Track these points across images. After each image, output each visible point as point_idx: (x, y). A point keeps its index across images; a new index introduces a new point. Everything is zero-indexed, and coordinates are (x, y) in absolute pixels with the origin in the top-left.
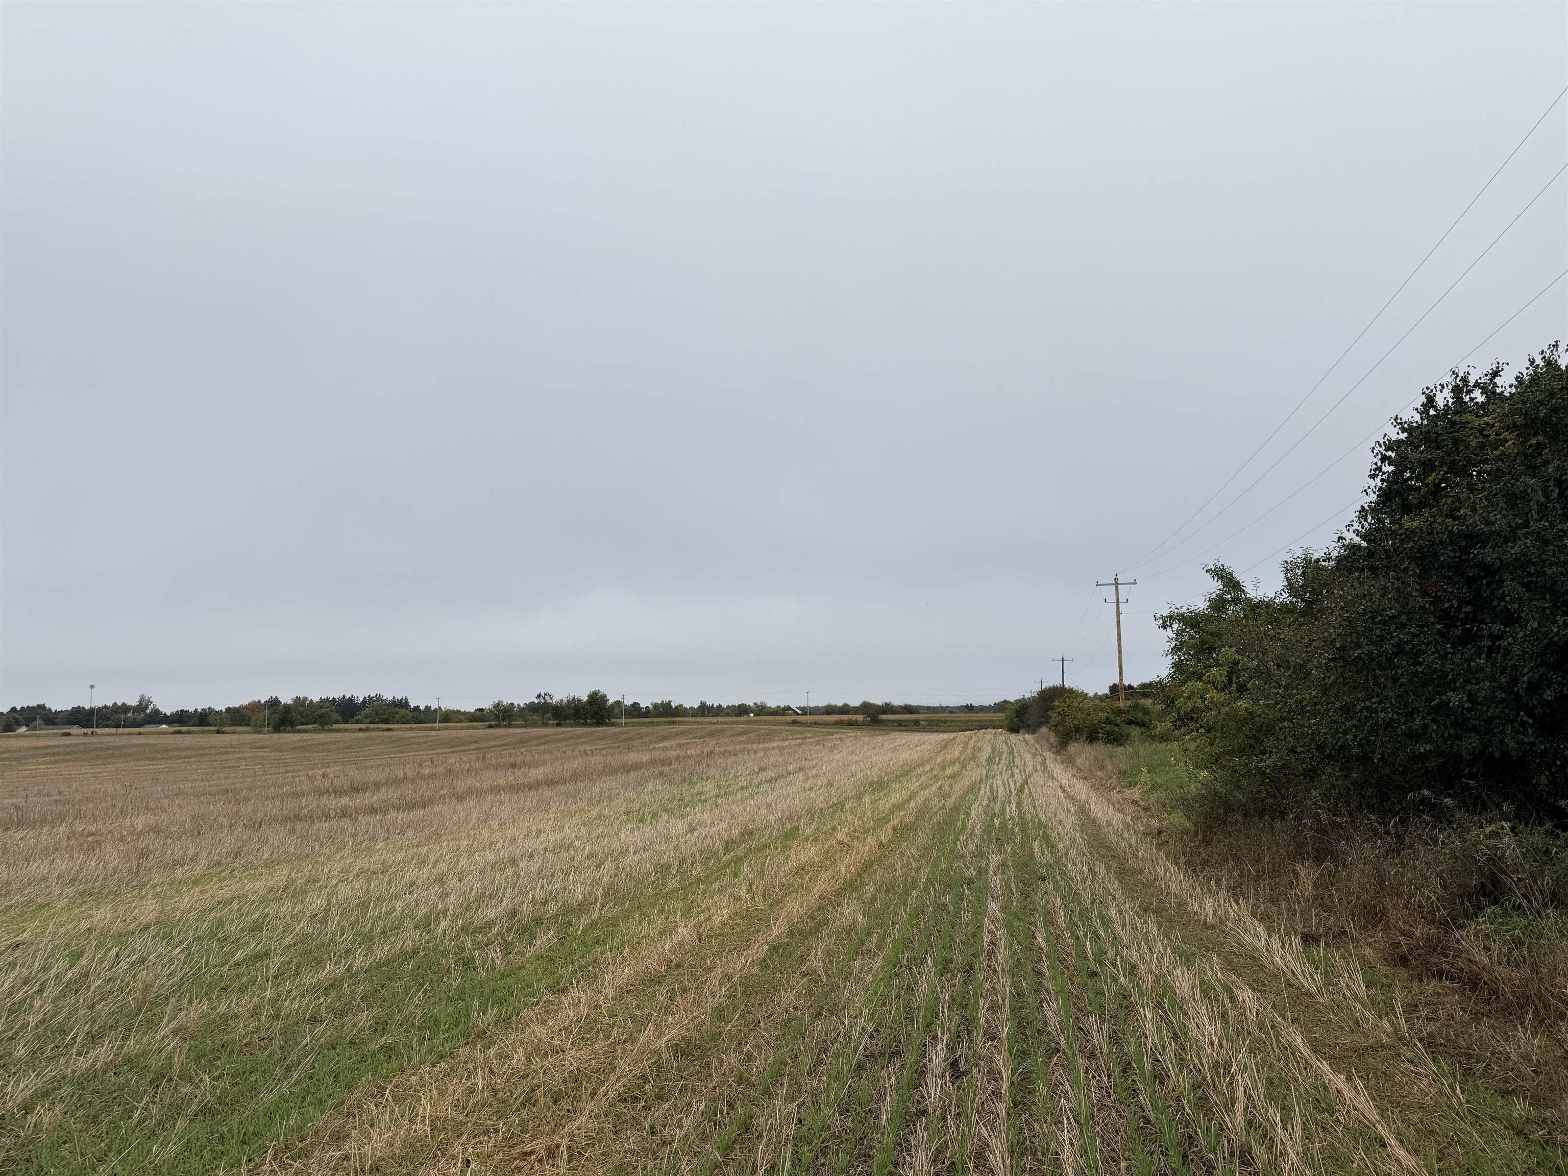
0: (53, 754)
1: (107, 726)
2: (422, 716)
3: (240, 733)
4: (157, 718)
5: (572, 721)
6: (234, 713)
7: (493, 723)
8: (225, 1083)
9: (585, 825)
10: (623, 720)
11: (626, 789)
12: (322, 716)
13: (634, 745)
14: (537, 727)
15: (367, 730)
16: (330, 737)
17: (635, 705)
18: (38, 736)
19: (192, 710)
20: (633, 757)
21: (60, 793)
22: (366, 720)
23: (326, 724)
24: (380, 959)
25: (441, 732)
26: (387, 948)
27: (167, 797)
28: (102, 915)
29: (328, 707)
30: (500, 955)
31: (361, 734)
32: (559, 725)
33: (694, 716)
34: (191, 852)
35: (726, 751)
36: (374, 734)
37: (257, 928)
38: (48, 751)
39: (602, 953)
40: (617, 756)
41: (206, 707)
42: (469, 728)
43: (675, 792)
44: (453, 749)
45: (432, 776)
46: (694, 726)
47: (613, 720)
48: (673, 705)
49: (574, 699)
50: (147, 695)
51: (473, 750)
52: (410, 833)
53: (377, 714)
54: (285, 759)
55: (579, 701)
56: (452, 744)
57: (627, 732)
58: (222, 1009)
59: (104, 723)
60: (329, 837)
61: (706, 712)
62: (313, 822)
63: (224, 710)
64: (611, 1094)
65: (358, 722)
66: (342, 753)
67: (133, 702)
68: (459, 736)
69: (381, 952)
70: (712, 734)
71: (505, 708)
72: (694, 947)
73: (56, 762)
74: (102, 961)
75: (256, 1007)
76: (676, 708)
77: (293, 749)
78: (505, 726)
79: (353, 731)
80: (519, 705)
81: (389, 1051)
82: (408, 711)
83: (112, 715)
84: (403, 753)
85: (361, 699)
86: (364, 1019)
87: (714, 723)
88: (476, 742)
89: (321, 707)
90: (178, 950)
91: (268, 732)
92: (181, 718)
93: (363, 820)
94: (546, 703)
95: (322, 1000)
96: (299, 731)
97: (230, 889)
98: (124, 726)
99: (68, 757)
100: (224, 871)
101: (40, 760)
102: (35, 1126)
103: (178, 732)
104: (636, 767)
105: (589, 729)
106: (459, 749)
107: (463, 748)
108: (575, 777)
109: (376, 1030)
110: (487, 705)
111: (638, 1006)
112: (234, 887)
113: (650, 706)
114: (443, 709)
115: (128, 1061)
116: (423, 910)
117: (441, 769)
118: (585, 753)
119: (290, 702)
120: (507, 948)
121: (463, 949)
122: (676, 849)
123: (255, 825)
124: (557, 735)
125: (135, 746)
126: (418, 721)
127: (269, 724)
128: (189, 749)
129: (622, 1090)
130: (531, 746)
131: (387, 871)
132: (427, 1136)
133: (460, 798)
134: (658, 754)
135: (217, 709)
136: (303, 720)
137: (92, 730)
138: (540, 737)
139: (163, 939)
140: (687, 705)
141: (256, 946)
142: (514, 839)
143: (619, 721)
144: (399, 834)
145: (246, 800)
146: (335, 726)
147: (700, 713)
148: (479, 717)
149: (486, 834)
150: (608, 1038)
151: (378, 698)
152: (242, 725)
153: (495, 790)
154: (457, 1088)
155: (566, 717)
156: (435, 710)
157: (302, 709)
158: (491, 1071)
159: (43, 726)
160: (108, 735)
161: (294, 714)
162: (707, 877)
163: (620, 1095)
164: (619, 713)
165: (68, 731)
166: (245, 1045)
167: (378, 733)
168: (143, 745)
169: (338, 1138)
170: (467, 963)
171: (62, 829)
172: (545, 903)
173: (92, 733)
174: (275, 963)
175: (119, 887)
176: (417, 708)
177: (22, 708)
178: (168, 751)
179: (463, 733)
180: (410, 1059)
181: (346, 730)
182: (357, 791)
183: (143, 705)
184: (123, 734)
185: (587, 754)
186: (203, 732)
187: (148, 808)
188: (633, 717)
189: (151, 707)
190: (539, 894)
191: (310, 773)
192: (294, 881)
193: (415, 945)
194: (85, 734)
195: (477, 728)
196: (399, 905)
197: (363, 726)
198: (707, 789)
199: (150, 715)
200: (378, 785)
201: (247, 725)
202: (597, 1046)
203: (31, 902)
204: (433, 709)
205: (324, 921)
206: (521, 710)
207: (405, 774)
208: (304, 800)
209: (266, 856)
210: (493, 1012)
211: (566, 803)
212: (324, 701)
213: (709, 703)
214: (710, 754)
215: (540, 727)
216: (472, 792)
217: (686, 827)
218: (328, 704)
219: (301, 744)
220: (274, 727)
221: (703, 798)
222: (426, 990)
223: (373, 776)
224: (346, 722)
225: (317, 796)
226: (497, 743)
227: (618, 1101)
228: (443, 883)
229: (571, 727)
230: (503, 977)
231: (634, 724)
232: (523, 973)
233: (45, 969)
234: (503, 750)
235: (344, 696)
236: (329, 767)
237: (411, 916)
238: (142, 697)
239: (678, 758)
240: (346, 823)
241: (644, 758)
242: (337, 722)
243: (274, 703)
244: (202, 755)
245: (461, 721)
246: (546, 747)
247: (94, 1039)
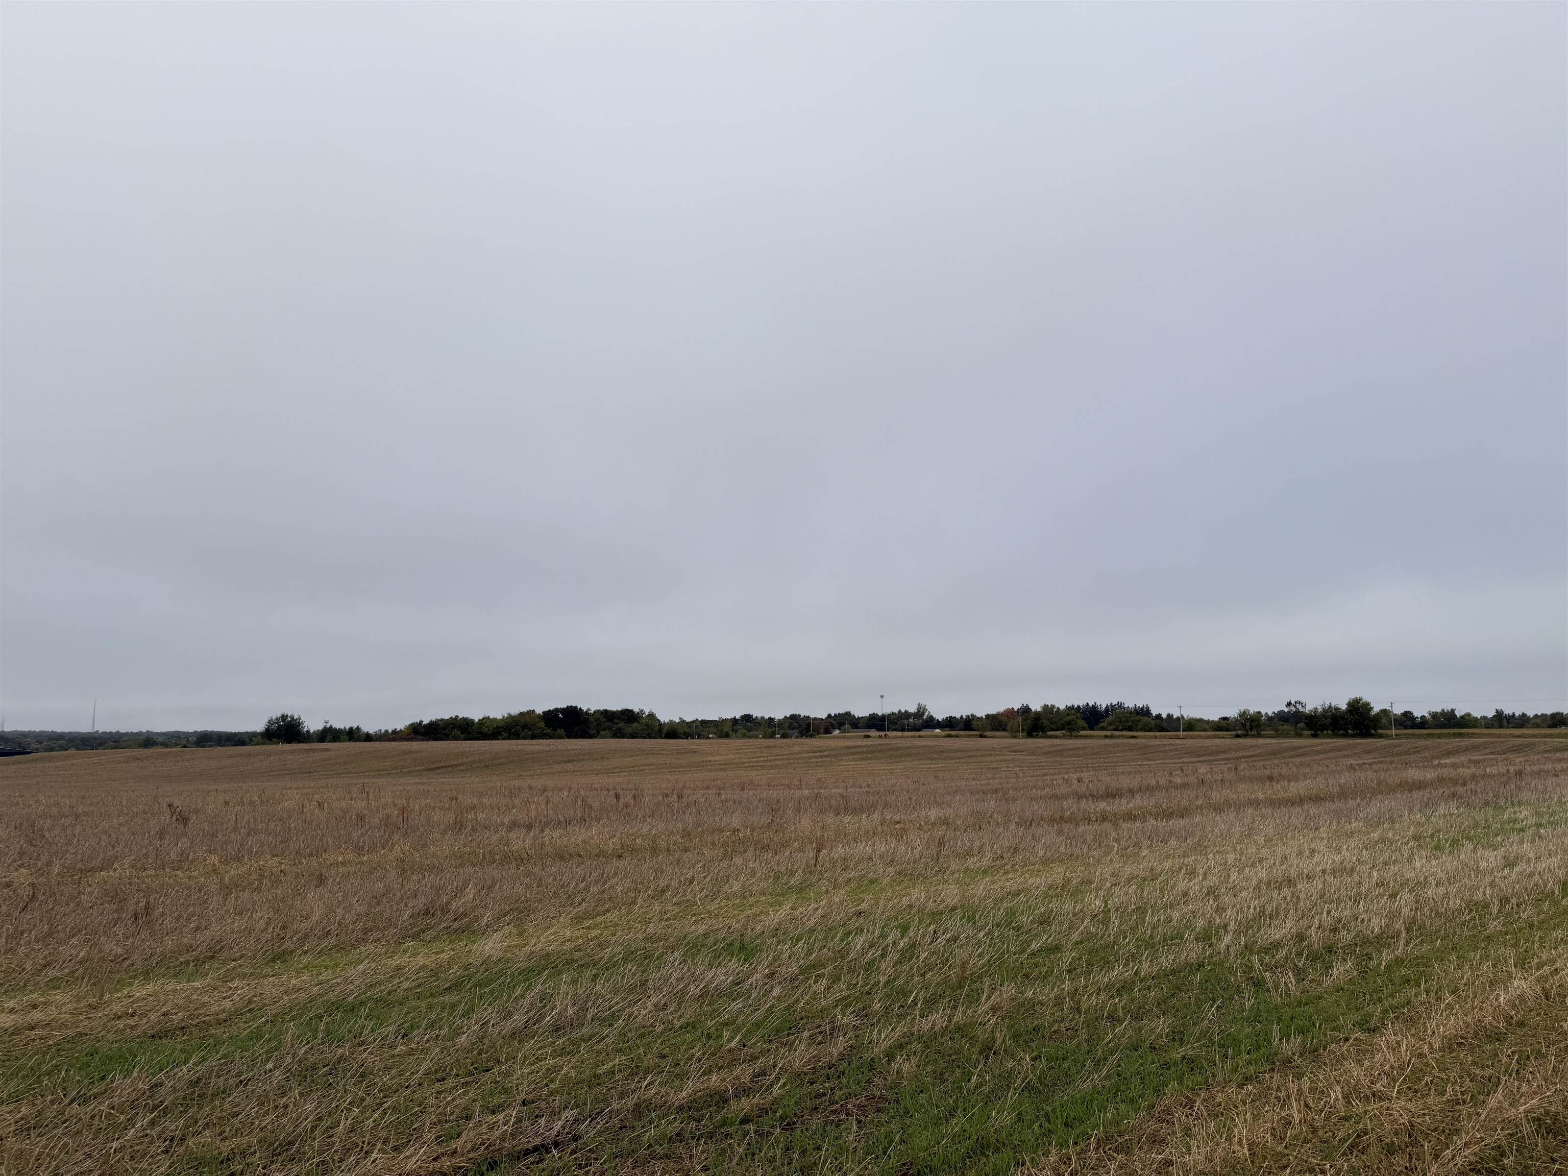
0: (859, 753)
1: (895, 730)
2: (1165, 725)
3: (998, 737)
4: (931, 723)
5: (1330, 732)
6: (992, 720)
7: (1240, 732)
8: (1043, 1064)
9: (1367, 849)
10: (1394, 732)
11: (1411, 811)
12: (1069, 723)
13: (1411, 760)
14: (1290, 737)
15: (1112, 737)
16: (1079, 742)
17: (1407, 715)
18: (848, 738)
19: (958, 716)
20: (1413, 774)
21: (868, 786)
22: (1111, 728)
23: (1074, 730)
24: (1166, 967)
25: (1185, 740)
26: (1171, 957)
27: (950, 793)
28: (917, 894)
29: (1074, 714)
30: (1293, 980)
31: (1107, 741)
32: (1315, 736)
33: (1488, 728)
34: (977, 844)
35: (1541, 771)
36: (1119, 741)
37: (1044, 921)
38: (856, 750)
39: (1416, 995)
40: (1393, 773)
41: (970, 714)
42: (1215, 737)
43: (1478, 818)
44: (1200, 759)
45: (1185, 785)
46: (1490, 740)
47: (1380, 731)
48: (1458, 714)
49: (1330, 707)
50: (923, 703)
51: (1221, 760)
52: (1173, 842)
53: (1121, 722)
54: (1040, 762)
55: (1337, 709)
56: (1198, 753)
57: (1400, 745)
58: (1029, 994)
59: (893, 727)
60: (1095, 840)
61: (1505, 723)
62: (1077, 824)
63: (984, 717)
64: (1459, 1160)
65: (1103, 729)
66: (1092, 759)
67: (913, 709)
68: (1205, 745)
69: (1166, 961)
70: (1517, 750)
71: (1251, 716)
72: (1540, 1004)
73: (862, 759)
74: (924, 936)
75: (1057, 998)
76: (1462, 717)
77: (1046, 753)
78: (1253, 736)
79: (1099, 737)
80: (1266, 713)
81: (1191, 1063)
82: (1150, 719)
83: (898, 720)
84: (1150, 760)
85: (1104, 707)
86: (1162, 1025)
87: (1518, 736)
88: (1224, 752)
89: (1068, 715)
90: (982, 934)
91: (1023, 737)
92: (950, 724)
93: (1125, 826)
94: (1297, 712)
95: (1117, 1000)
96: (1050, 737)
97: (1013, 882)
98: (908, 731)
99: (870, 756)
100: (1006, 864)
101: (851, 757)
102: (898, 1072)
103: (949, 736)
104: (1420, 786)
105: (1351, 741)
106: (1206, 758)
107: (1210, 758)
108: (1343, 794)
109: (1174, 1038)
110: (1232, 713)
111: (1474, 1063)
112: (1019, 880)
113: (1427, 715)
114: (1185, 717)
115: (959, 1028)
116: (1200, 923)
117: (1192, 779)
118: (1352, 768)
119: (1039, 709)
120: (1300, 975)
121: (1251, 969)
122: (1492, 884)
123: (1027, 823)
124: (1313, 746)
125: (917, 747)
126: (1162, 729)
127: (1023, 730)
128: (960, 751)
129: (1473, 1159)
130: (1284, 757)
131: (1157, 879)
132: (1246, 1160)
133: (1218, 809)
134: (1445, 772)
135: (979, 715)
136: (1052, 726)
137: (884, 733)
138: (1295, 748)
139: (968, 921)
140: (1477, 714)
141: (1047, 939)
142: (1285, 858)
143: (1388, 732)
144: (1162, 842)
145: (1015, 799)
146: (1082, 733)
147: (1496, 724)
148: (1223, 725)
149: (1253, 850)
150: (1443, 1094)
151: (1120, 706)
152: (1000, 731)
153: (1255, 803)
154: (1272, 1115)
155: (1323, 728)
156: (1178, 719)
157: (1051, 716)
158: (1307, 1106)
159: (851, 730)
160: (897, 737)
161: (1044, 721)
162: (1542, 922)
163: (1471, 1164)
164: (1387, 724)
165: (868, 733)
166: (1054, 1032)
167: (1123, 740)
168: (923, 746)
169: (1155, 1141)
170: (1258, 984)
171: (876, 816)
172: (1335, 930)
173: (885, 735)
174: (1067, 958)
175: (926, 870)
176: (1159, 716)
177: (835, 715)
178: (943, 752)
179: (1208, 742)
180: (1214, 1076)
181: (1092, 737)
182: (1113, 796)
183: (921, 712)
184: (907, 737)
185: (1355, 769)
186: (969, 736)
187: (936, 802)
188: (1406, 728)
189: (927, 713)
190: (1327, 921)
191: (1066, 777)
192: (1070, 881)
193: (1198, 958)
194: (880, 737)
195: (1223, 738)
196: (1176, 915)
197: (1108, 733)
198: (1522, 816)
199: (926, 721)
200: (1132, 792)
201: (1004, 730)
202: (1430, 1101)
203: (863, 877)
204: (1175, 717)
205: (1106, 922)
206: (1270, 719)
207: (1157, 782)
208: (1065, 803)
209: (1041, 854)
210: (1296, 1041)
211: (1339, 822)
212: (1070, 709)
213: (1508, 711)
214: (1519, 773)
215: (1293, 737)
216: (1230, 805)
217: (1500, 862)
218: (1073, 712)
219: (1053, 749)
220: (1027, 733)
221: (1517, 826)
222: (1219, 1007)
223: (1125, 782)
224: (1092, 729)
225: (1076, 800)
226: (1247, 754)
227: (1470, 1170)
228: (1216, 898)
229: (1330, 738)
230: (1300, 1004)
231: (1408, 736)
232: (1323, 1003)
233: (883, 936)
234: (1255, 761)
235: (1088, 704)
236: (1082, 772)
237: (1190, 927)
238: (919, 705)
239: (1474, 777)
240: (1107, 826)
241: (1429, 776)
242: (1084, 729)
243: (1025, 711)
244: (970, 756)
245: (1205, 730)
246: (1303, 759)
247: (931, 1003)
